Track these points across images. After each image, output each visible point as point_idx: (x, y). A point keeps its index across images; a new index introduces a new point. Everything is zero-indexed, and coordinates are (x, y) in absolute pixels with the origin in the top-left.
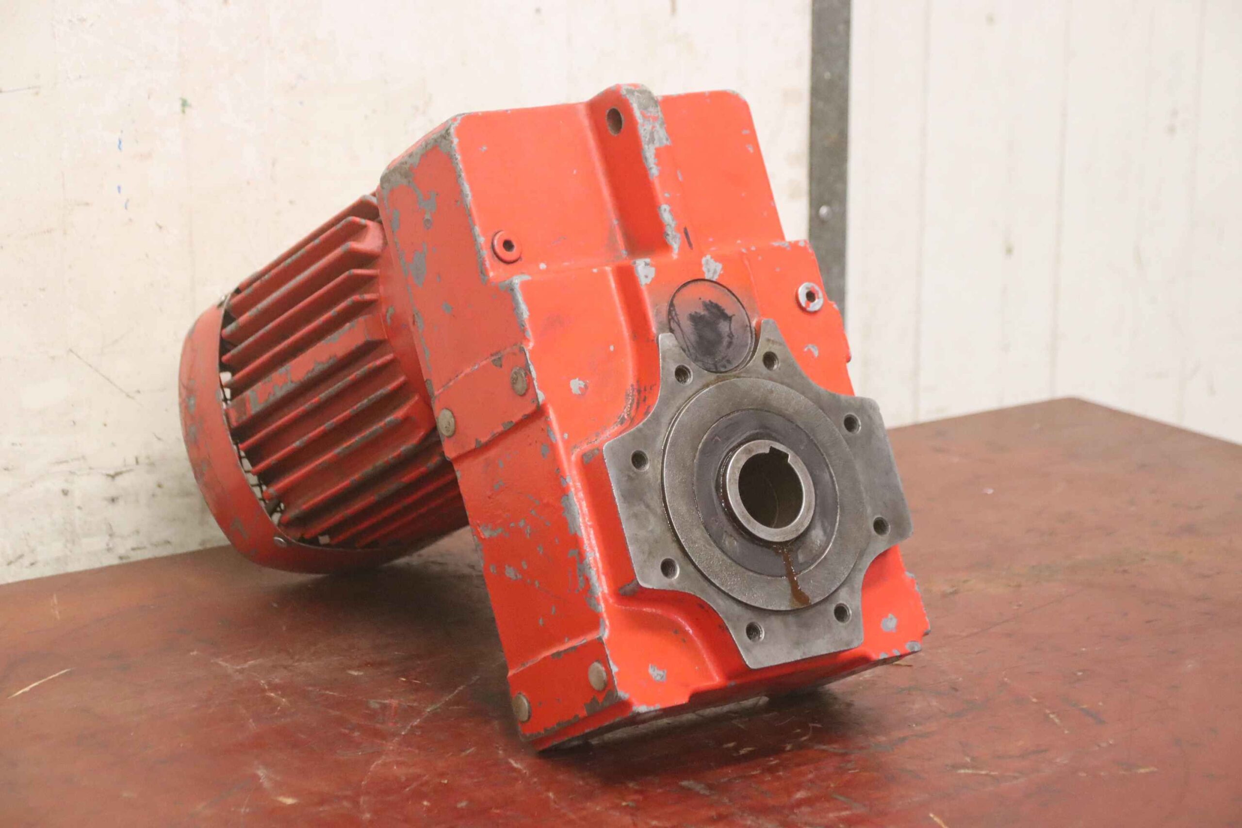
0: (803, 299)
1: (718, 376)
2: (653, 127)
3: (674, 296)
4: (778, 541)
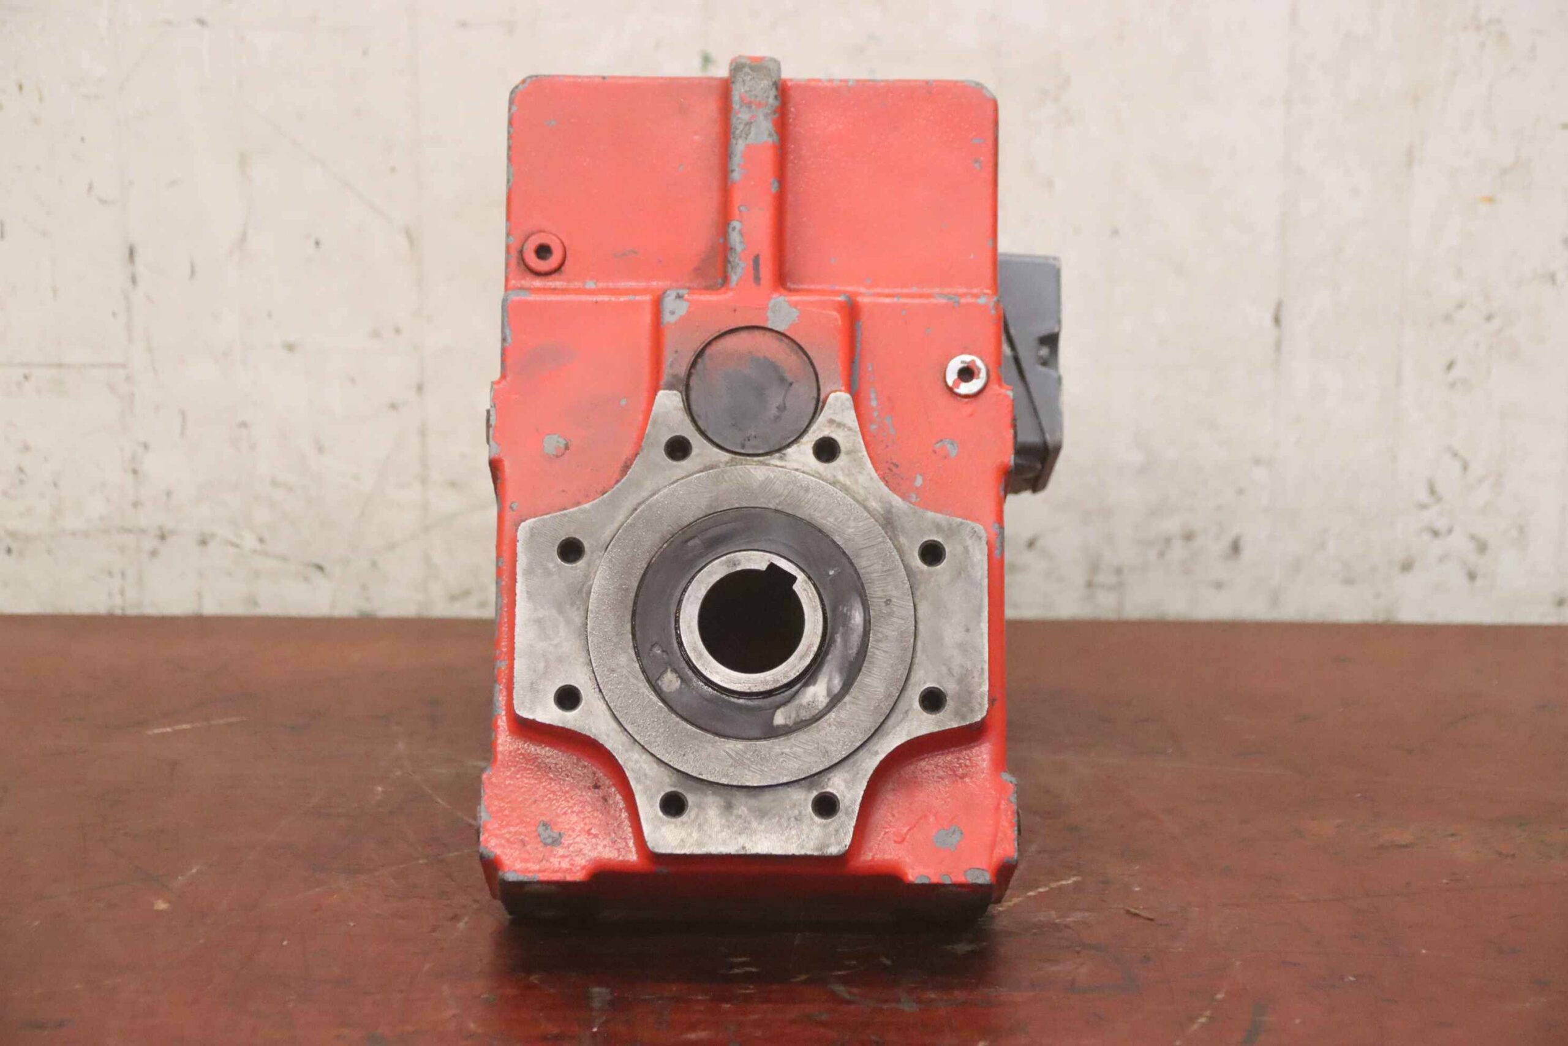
0: (951, 377)
1: (733, 458)
2: (753, 117)
3: (709, 343)
4: (739, 690)
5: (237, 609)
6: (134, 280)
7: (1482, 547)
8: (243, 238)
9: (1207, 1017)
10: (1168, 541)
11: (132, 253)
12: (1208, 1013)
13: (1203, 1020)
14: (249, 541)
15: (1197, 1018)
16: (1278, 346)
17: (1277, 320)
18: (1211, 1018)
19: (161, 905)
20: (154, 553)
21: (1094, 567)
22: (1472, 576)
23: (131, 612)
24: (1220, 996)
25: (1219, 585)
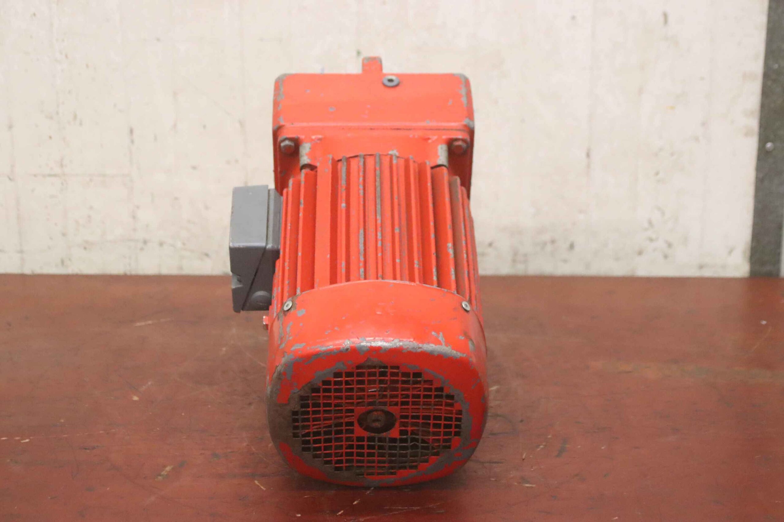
5: (174, 271)
6: (132, 142)
7: (670, 245)
8: (175, 126)
9: (544, 445)
10: (545, 244)
11: (131, 131)
12: (544, 444)
13: (542, 447)
14: (179, 244)
15: (539, 446)
16: (588, 166)
17: (588, 155)
18: (545, 446)
19: (136, 398)
20: (142, 249)
21: (515, 253)
22: (666, 257)
23: (134, 273)
24: (549, 436)
25: (565, 261)
